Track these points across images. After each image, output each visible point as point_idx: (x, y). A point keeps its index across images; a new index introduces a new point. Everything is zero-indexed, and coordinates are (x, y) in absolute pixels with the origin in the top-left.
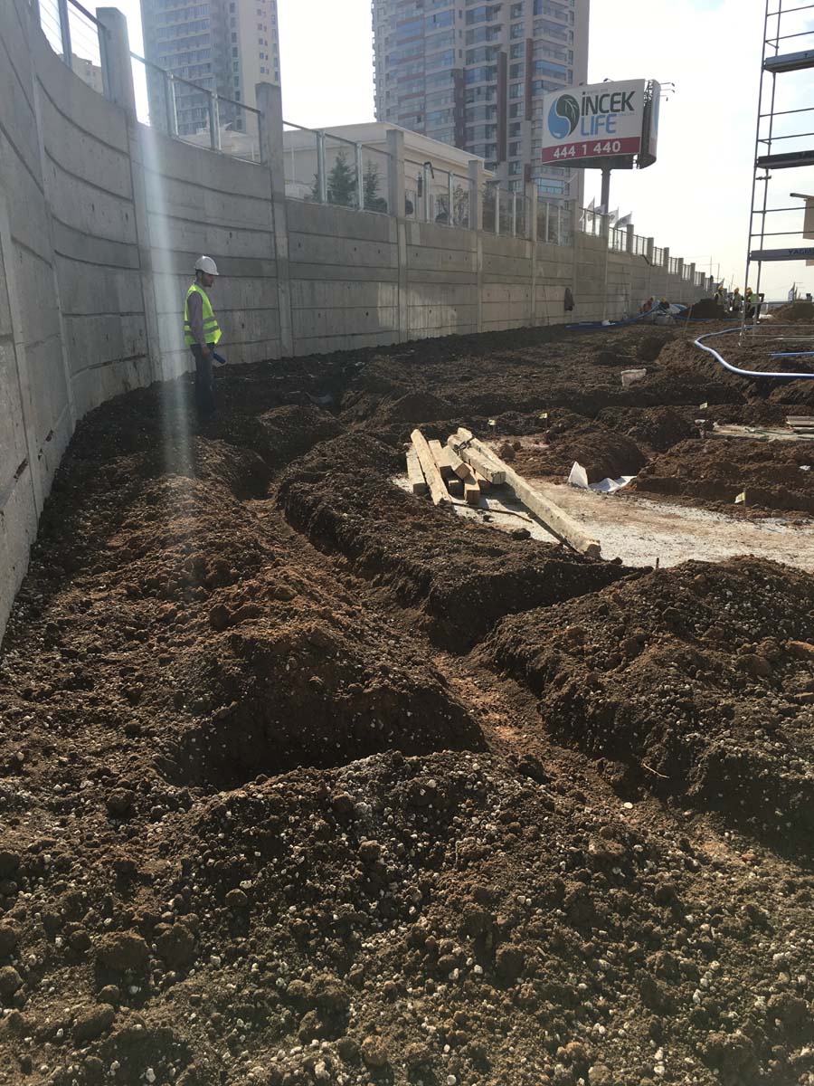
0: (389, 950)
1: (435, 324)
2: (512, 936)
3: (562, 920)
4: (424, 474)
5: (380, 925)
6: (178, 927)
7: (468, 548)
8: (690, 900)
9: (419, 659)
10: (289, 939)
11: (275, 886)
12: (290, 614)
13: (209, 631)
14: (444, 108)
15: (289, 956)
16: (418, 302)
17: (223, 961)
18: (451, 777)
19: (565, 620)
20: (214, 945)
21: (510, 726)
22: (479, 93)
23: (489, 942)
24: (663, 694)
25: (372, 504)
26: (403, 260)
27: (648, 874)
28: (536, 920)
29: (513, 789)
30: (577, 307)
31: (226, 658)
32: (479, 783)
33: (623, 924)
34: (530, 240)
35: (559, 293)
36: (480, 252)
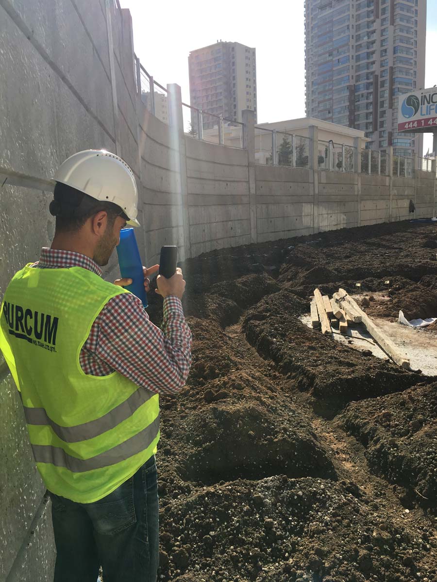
0: (274, 572)
1: (334, 223)
2: (331, 573)
3: (356, 568)
4: (318, 315)
5: (271, 560)
6: (182, 550)
7: (336, 361)
8: (420, 565)
9: (303, 424)
10: (229, 561)
11: (225, 536)
12: (242, 397)
13: (204, 403)
14: (343, 105)
15: (229, 569)
16: (324, 212)
17: (201, 568)
18: (310, 491)
19: (382, 407)
20: (197, 560)
21: (350, 462)
22: (362, 96)
23: (320, 575)
24: (429, 453)
25: (289, 334)
26: (317, 192)
27: (402, 550)
28: (344, 567)
29: (340, 500)
30: (417, 211)
31: (210, 419)
32: (323, 495)
33: (386, 573)
34: (389, 176)
35: (406, 203)
36: (360, 184)
